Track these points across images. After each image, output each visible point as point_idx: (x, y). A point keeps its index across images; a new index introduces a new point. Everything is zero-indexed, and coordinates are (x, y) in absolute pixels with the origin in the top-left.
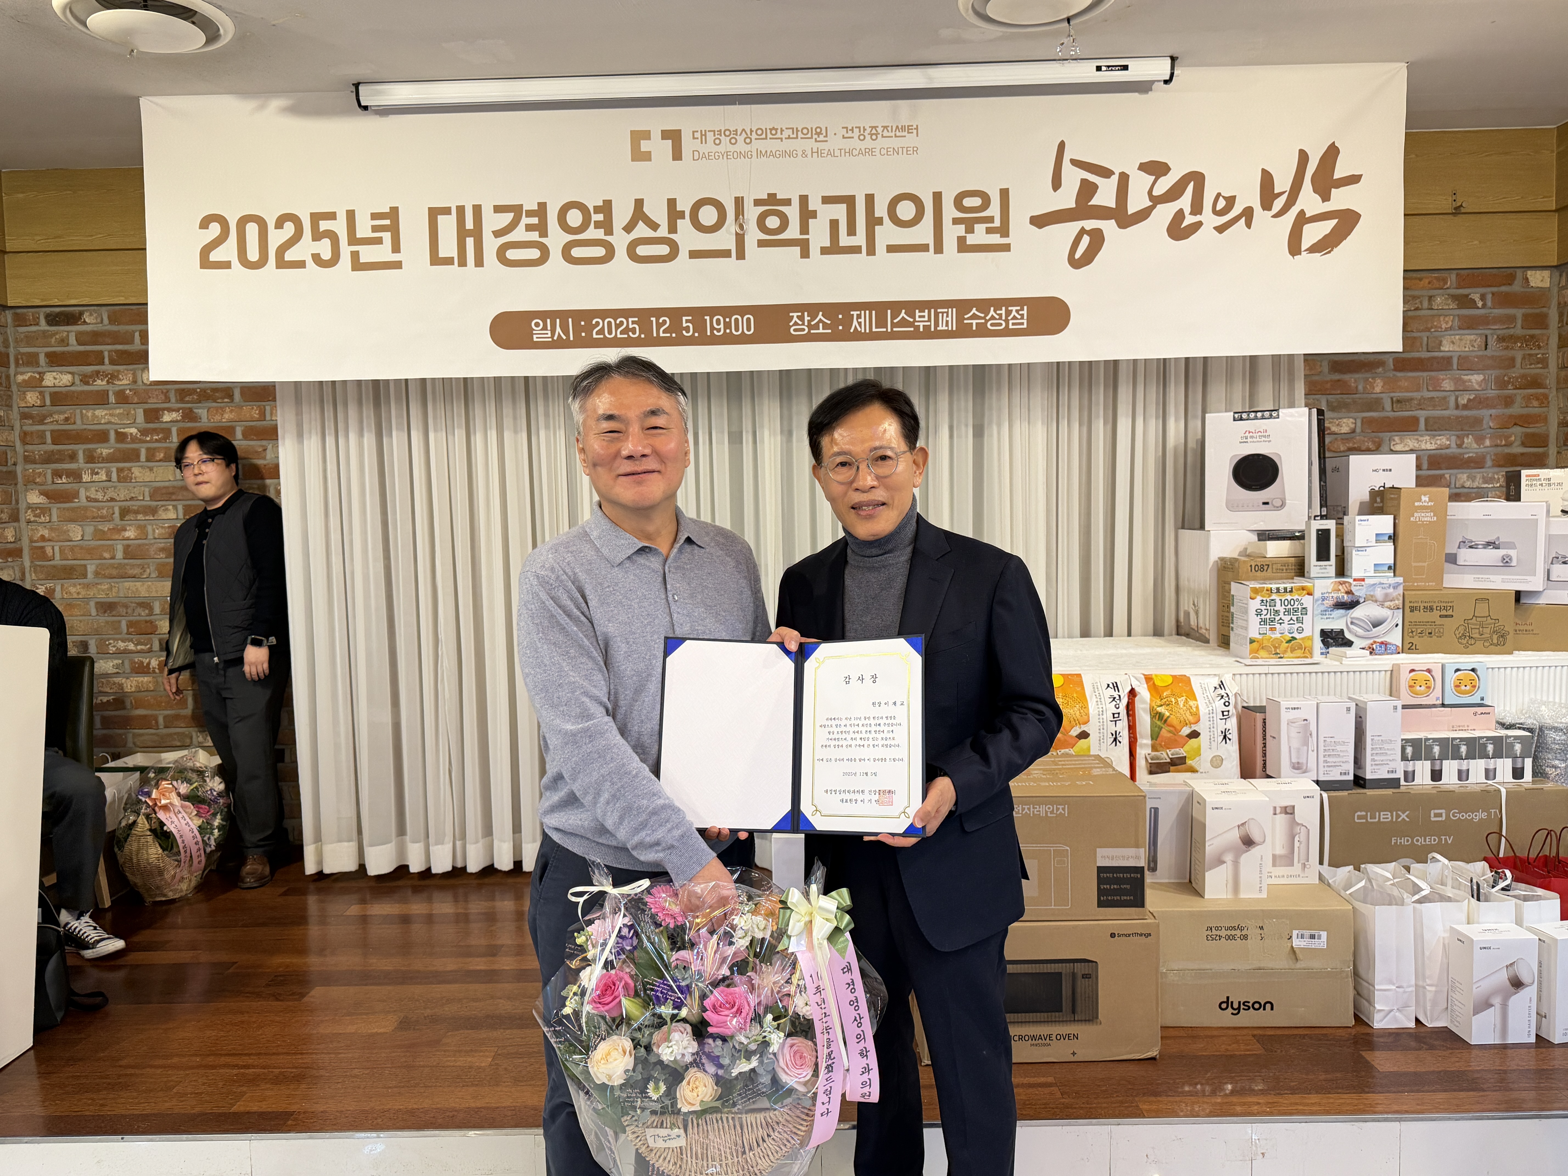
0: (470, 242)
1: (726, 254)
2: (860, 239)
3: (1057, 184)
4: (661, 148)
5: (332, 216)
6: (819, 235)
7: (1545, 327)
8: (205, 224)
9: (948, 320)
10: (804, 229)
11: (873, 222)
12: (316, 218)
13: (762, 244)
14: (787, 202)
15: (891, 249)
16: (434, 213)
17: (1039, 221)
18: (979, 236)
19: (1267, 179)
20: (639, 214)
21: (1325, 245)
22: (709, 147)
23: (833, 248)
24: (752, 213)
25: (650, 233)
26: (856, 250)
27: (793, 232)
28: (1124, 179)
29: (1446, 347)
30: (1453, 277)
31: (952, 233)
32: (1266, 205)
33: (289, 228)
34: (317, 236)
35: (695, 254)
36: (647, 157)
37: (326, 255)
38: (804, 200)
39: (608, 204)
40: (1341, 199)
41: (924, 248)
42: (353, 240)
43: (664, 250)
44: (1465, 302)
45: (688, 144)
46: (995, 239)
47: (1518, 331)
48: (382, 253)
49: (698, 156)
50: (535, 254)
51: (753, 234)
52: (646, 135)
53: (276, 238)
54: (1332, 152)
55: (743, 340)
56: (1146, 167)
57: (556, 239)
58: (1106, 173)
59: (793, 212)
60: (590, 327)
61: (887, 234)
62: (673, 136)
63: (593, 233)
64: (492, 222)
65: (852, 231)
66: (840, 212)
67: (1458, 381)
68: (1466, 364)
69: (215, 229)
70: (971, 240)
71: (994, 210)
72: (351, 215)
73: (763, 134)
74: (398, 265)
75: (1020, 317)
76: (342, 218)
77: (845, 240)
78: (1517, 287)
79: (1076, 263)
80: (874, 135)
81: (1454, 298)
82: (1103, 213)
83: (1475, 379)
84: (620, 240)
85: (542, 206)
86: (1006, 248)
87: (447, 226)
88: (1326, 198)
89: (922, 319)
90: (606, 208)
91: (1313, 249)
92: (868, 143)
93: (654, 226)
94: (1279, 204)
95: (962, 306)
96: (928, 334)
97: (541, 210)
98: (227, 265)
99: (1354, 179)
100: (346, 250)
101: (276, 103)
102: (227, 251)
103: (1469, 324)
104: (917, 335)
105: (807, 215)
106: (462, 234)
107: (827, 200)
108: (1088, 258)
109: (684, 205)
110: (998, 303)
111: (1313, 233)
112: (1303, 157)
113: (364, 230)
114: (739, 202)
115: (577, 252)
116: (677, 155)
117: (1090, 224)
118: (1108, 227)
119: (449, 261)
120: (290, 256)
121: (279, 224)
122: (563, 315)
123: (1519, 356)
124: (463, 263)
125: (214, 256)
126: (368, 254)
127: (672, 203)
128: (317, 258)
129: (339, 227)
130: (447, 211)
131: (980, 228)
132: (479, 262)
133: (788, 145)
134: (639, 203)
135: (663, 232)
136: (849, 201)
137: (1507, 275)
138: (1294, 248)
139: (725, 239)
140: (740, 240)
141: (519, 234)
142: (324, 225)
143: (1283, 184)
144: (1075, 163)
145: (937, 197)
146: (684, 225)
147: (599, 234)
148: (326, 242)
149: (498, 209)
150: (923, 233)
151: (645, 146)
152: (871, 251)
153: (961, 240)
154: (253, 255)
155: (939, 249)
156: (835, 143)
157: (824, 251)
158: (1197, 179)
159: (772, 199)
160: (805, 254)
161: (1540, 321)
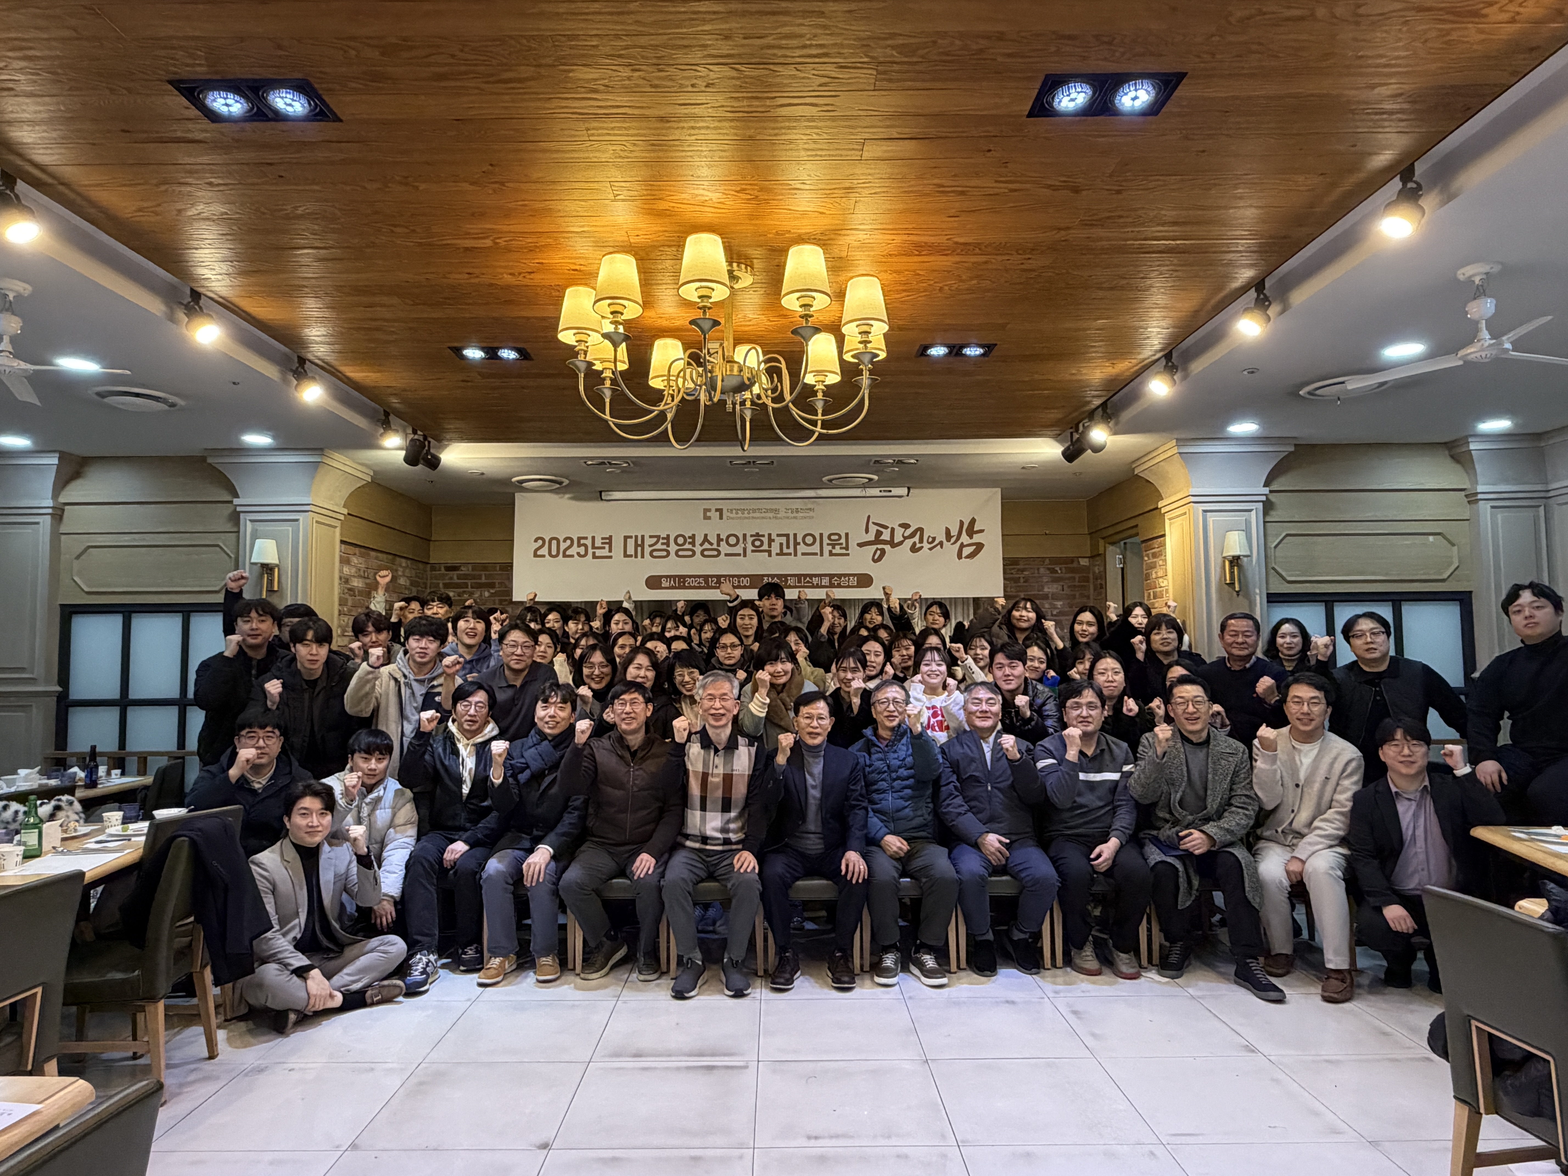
0: (639, 549)
1: (739, 555)
2: (791, 550)
3: (867, 531)
4: (715, 515)
5: (586, 538)
6: (775, 549)
7: (1088, 581)
8: (536, 541)
9: (825, 581)
10: (770, 546)
11: (796, 544)
12: (579, 539)
13: (753, 551)
14: (763, 536)
15: (803, 554)
16: (626, 538)
17: (860, 545)
18: (837, 550)
19: (948, 531)
20: (706, 539)
21: (971, 556)
22: (734, 515)
23: (781, 554)
24: (750, 540)
25: (709, 547)
26: (790, 554)
27: (766, 547)
28: (893, 530)
29: (1046, 590)
30: (1047, 561)
31: (827, 548)
32: (948, 539)
33: (569, 542)
34: (579, 545)
35: (726, 555)
36: (709, 518)
37: (583, 553)
38: (770, 535)
39: (694, 535)
40: (977, 538)
41: (816, 554)
42: (594, 547)
43: (715, 553)
44: (1053, 571)
45: (725, 514)
46: (844, 551)
47: (1077, 584)
48: (605, 552)
49: (729, 518)
50: (665, 553)
51: (750, 547)
52: (710, 510)
53: (563, 546)
54: (973, 521)
55: (745, 587)
56: (901, 525)
57: (673, 548)
58: (886, 527)
59: (765, 540)
60: (684, 582)
61: (801, 548)
62: (720, 511)
63: (687, 546)
64: (648, 541)
65: (788, 547)
66: (783, 540)
67: (1050, 604)
68: (1055, 597)
69: (540, 542)
70: (834, 551)
71: (843, 541)
72: (593, 538)
73: (754, 511)
74: (611, 557)
75: (854, 581)
76: (590, 539)
77: (785, 550)
78: (1075, 565)
79: (875, 561)
80: (797, 512)
81: (1049, 569)
82: (885, 542)
83: (1059, 604)
84: (698, 549)
85: (668, 536)
86: (848, 555)
87: (631, 543)
88: (971, 538)
89: (815, 581)
90: (693, 537)
91: (967, 557)
92: (795, 515)
93: (711, 544)
94: (953, 540)
95: (831, 576)
96: (818, 586)
97: (668, 537)
98: (543, 556)
99: (982, 531)
100: (590, 551)
101: (567, 496)
102: (544, 551)
103: (1055, 580)
104: (813, 587)
105: (771, 541)
106: (636, 545)
107: (778, 535)
108: (880, 559)
109: (723, 536)
110: (845, 575)
111: (967, 551)
112: (962, 523)
113: (598, 543)
114: (745, 536)
115: (680, 553)
116: (721, 518)
117: (880, 546)
118: (887, 548)
119: (631, 556)
120: (568, 553)
121: (565, 540)
122: (674, 577)
123: (1077, 594)
124: (636, 557)
125: (539, 553)
126: (599, 553)
127: (718, 535)
128: (578, 554)
129: (589, 542)
130: (631, 537)
131: (837, 547)
132: (643, 557)
133: (763, 515)
134: (706, 536)
135: (715, 546)
136: (787, 536)
137: (1072, 560)
138: (960, 556)
139: (739, 549)
140: (745, 550)
141: (659, 546)
142: (582, 541)
143: (954, 532)
144: (874, 523)
145: (821, 535)
146: (723, 544)
147: (690, 547)
148: (583, 548)
149: (651, 537)
150: (816, 548)
151: (708, 514)
152: (796, 555)
153: (830, 552)
154: (554, 553)
155: (822, 555)
156: (782, 514)
157: (777, 554)
158: (921, 530)
159: (757, 535)
160: (770, 555)
161: (1087, 580)
